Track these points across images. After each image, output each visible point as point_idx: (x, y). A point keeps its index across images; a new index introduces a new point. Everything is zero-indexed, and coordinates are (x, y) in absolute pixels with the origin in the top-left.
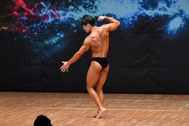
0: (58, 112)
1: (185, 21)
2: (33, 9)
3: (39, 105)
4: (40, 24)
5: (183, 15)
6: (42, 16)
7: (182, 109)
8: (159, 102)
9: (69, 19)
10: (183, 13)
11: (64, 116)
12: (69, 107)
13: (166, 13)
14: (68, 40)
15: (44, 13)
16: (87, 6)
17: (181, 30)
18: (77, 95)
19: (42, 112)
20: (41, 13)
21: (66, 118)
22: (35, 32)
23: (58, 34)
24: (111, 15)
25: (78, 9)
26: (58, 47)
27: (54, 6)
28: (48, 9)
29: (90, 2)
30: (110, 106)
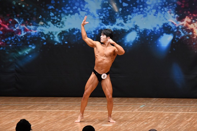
0: (30, 113)
1: (139, 34)
2: (8, 24)
3: (13, 107)
4: (14, 37)
5: (138, 30)
6: (16, 30)
7: (138, 110)
8: (118, 104)
9: (39, 33)
10: (138, 28)
11: (36, 117)
12: (40, 109)
13: (123, 28)
14: (38, 51)
15: (18, 28)
16: (55, 22)
17: (136, 43)
18: (47, 99)
19: (17, 114)
20: (15, 28)
21: (37, 119)
22: (10, 45)
23: (30, 46)
24: (76, 29)
25: (47, 24)
26: (30, 57)
27: (26, 22)
28: (21, 25)
29: (57, 18)
30: (76, 108)
